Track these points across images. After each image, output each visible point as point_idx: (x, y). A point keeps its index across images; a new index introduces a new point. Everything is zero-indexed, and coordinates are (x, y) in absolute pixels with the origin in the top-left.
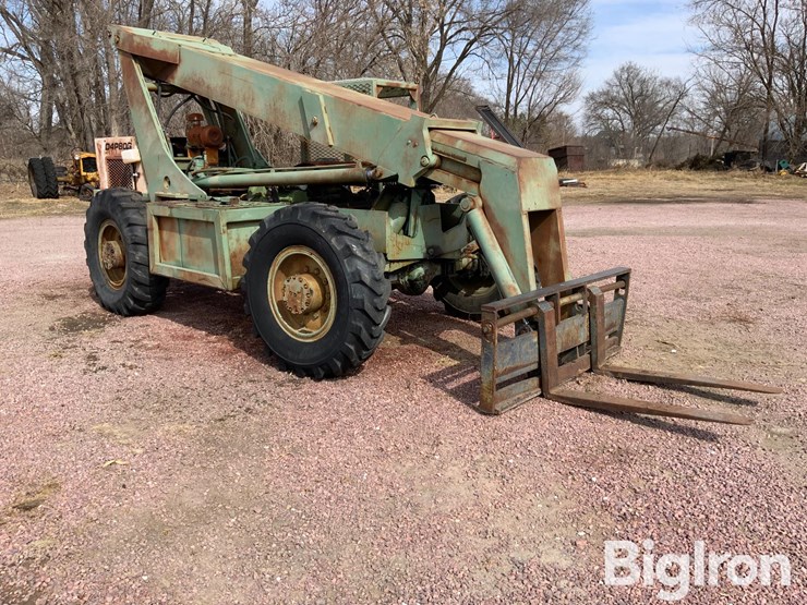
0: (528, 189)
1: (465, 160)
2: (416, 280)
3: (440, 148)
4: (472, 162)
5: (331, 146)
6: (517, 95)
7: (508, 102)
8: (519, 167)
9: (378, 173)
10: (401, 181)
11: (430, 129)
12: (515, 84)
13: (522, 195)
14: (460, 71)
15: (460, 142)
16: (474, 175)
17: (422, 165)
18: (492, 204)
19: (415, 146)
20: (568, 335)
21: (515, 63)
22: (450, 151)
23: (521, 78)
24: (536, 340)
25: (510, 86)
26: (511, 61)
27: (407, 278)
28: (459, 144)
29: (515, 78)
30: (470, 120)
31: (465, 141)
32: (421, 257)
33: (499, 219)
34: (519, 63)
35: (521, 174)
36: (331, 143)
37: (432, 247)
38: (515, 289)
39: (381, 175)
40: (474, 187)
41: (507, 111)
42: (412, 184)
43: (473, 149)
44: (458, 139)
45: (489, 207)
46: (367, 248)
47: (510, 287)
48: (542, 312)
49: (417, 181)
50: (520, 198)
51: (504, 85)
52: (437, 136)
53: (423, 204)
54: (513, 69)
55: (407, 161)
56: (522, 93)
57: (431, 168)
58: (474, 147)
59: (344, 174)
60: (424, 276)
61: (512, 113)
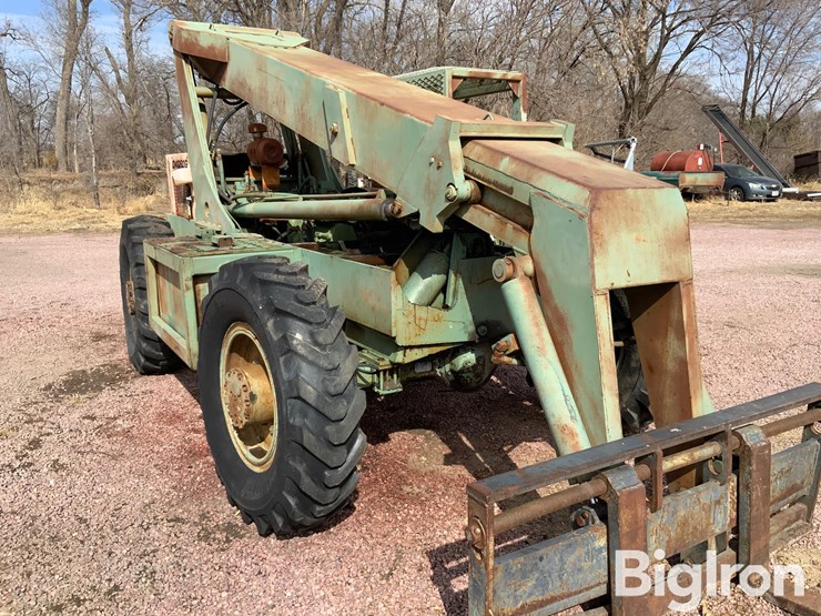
0: (612, 248)
1: (511, 190)
2: (462, 371)
3: (478, 170)
4: (520, 195)
5: (353, 165)
6: (757, 92)
7: (745, 100)
8: (593, 208)
9: (396, 209)
10: (423, 222)
11: (465, 140)
12: (753, 80)
13: (596, 261)
14: (684, 67)
15: (506, 160)
16: (523, 216)
17: (448, 199)
18: (548, 271)
19: (439, 167)
20: (684, 524)
21: (756, 56)
22: (492, 176)
23: (761, 73)
24: (603, 542)
25: (747, 82)
26: (750, 53)
27: (448, 367)
28: (505, 164)
29: (755, 74)
30: (554, 123)
31: (514, 158)
32: (464, 338)
33: (560, 299)
34: (759, 57)
35: (595, 220)
36: (352, 161)
37: (483, 324)
38: (573, 434)
39: (400, 211)
40: (523, 239)
41: (743, 111)
42: (437, 227)
43: (523, 171)
44: (504, 154)
45: (543, 276)
46: (321, 339)
47: (564, 428)
48: (613, 492)
49: (445, 223)
50: (592, 266)
51: (740, 82)
52: (474, 149)
53: (468, 256)
54: (752, 62)
55: (429, 192)
56: (763, 89)
57: (465, 203)
58: (526, 169)
59: (361, 207)
60: (474, 366)
61: (748, 113)
